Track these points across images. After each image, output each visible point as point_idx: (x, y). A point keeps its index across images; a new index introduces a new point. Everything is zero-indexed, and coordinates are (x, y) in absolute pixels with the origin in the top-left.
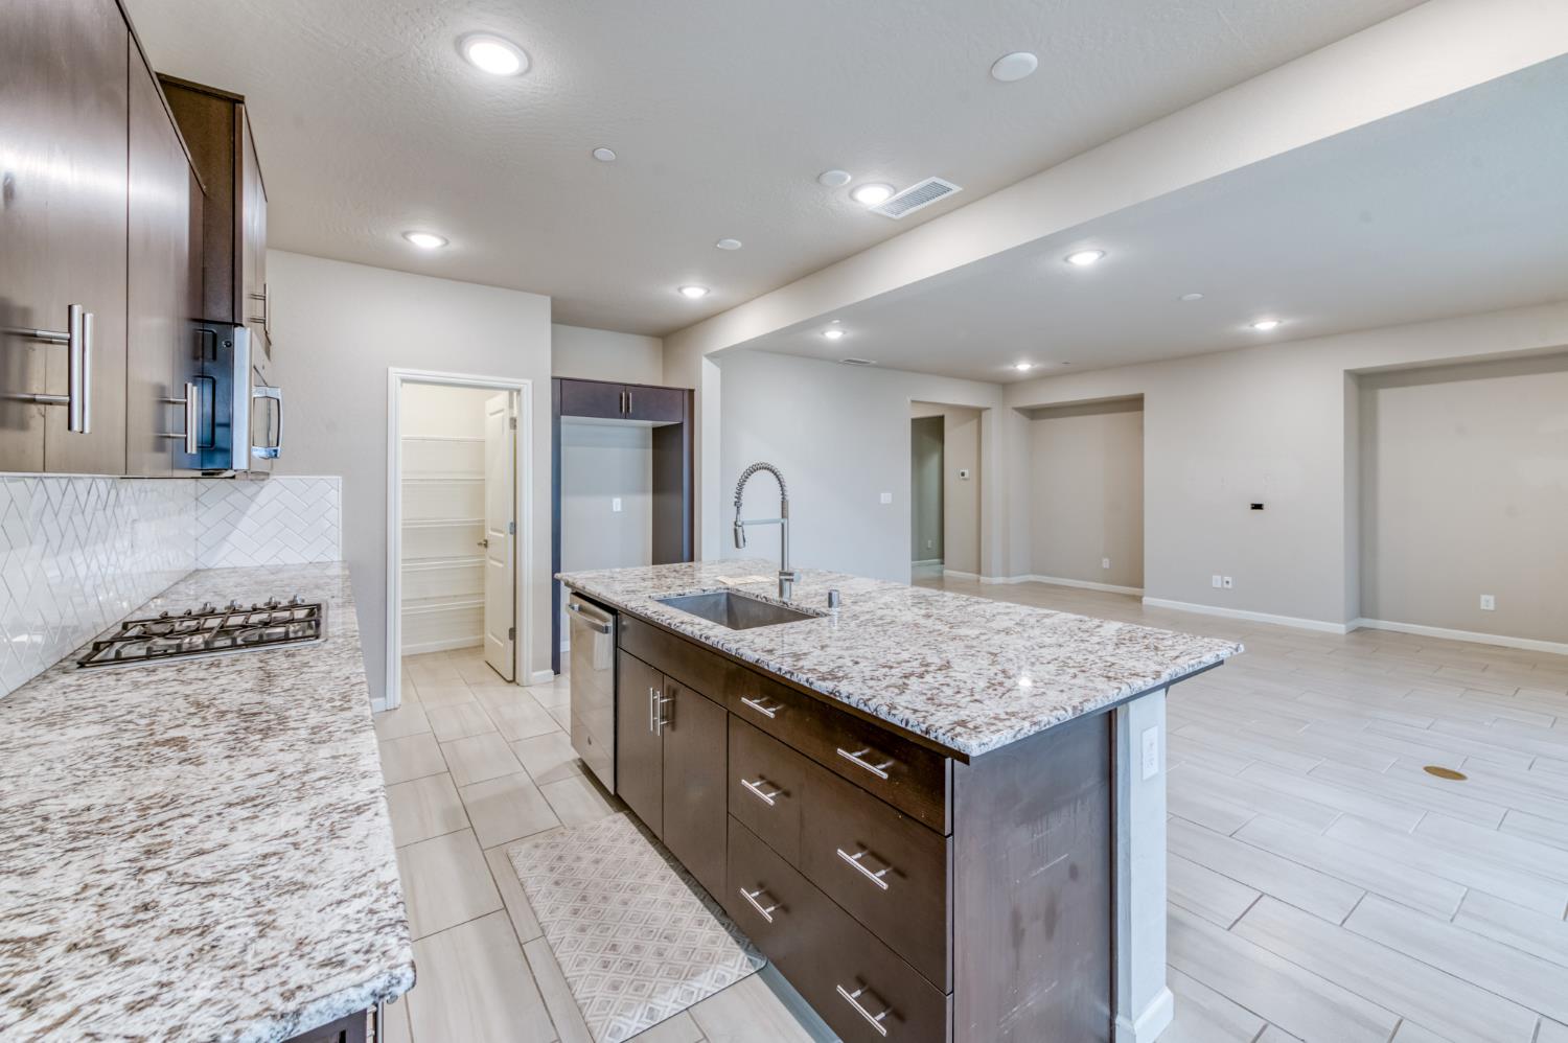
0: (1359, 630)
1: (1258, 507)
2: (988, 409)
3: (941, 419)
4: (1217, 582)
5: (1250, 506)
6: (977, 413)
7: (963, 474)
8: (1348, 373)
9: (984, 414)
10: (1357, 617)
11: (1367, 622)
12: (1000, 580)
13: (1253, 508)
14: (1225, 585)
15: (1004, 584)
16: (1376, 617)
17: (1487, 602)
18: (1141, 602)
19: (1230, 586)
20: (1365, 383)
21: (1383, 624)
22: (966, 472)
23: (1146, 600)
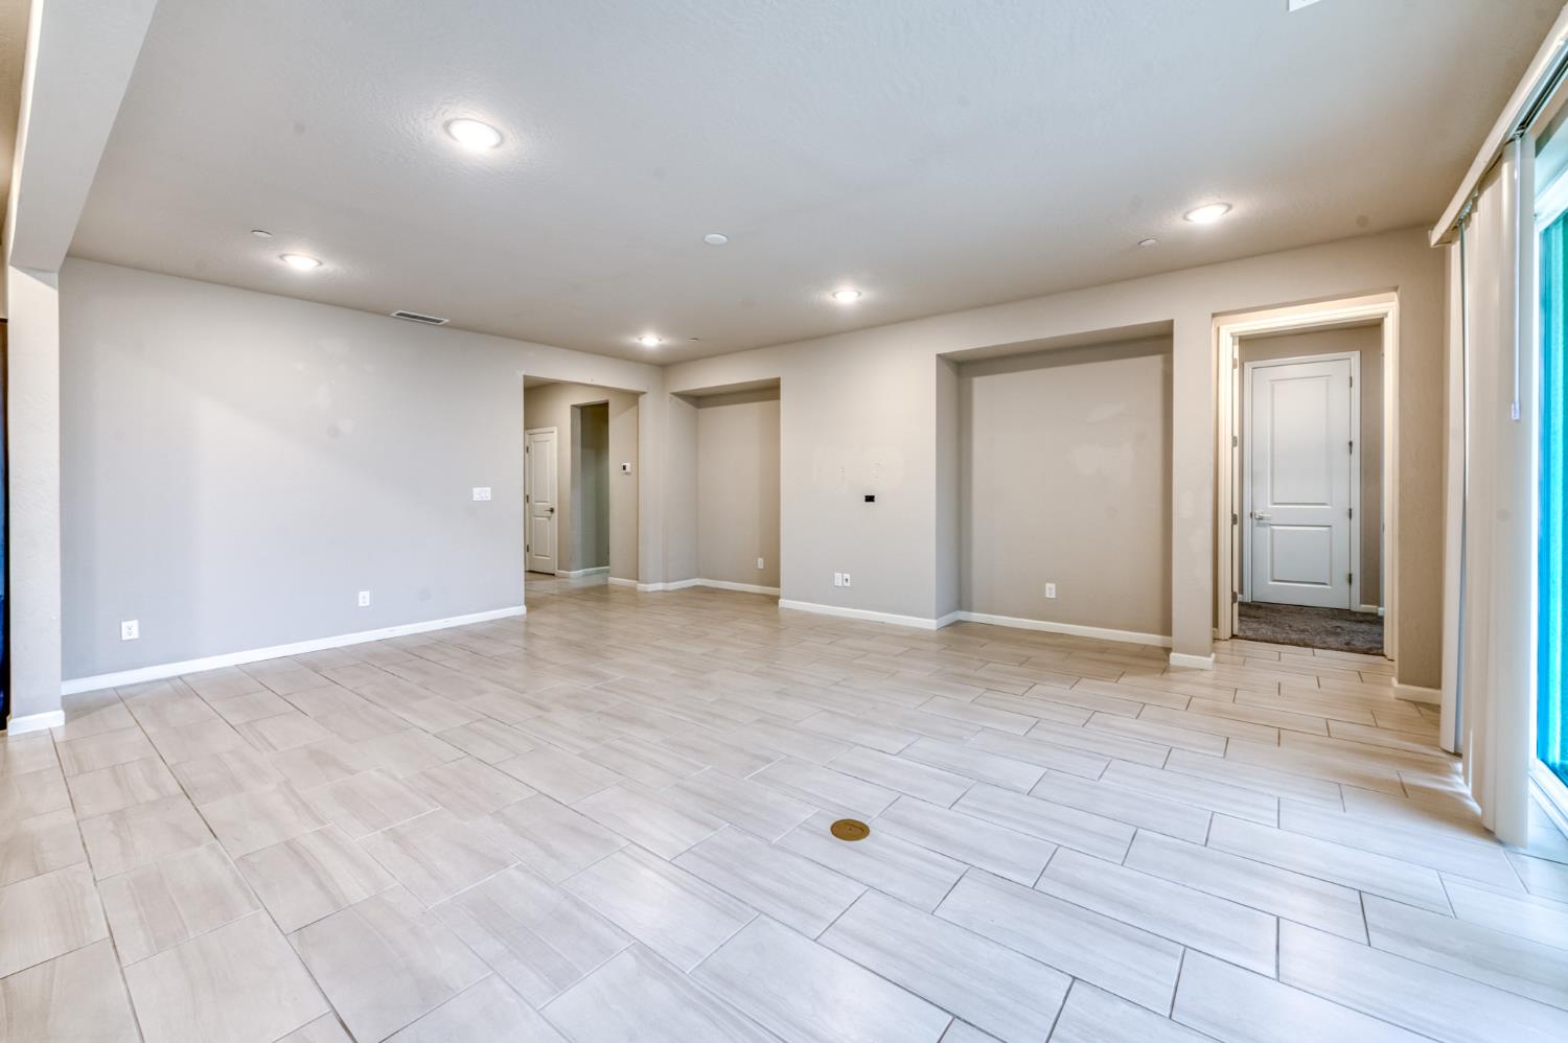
0: (956, 625)
1: (870, 499)
2: (644, 393)
3: (605, 405)
4: (839, 578)
5: (864, 498)
6: (633, 397)
7: (624, 468)
8: (939, 356)
9: (641, 399)
10: (955, 610)
11: (962, 615)
12: (660, 586)
13: (867, 500)
14: (845, 584)
15: (663, 591)
16: (970, 610)
17: (1050, 590)
18: (777, 603)
19: (848, 584)
20: (961, 369)
21: (977, 617)
22: (628, 465)
23: (783, 603)
